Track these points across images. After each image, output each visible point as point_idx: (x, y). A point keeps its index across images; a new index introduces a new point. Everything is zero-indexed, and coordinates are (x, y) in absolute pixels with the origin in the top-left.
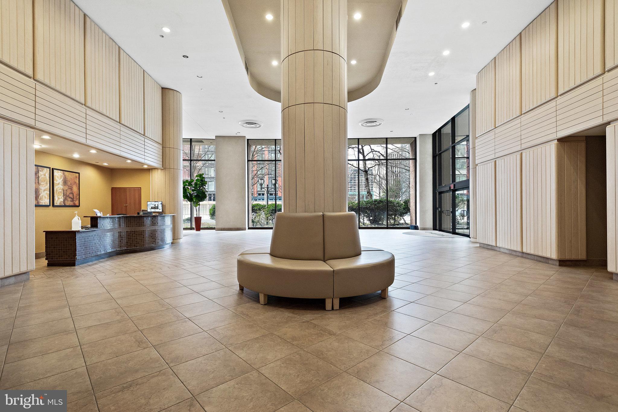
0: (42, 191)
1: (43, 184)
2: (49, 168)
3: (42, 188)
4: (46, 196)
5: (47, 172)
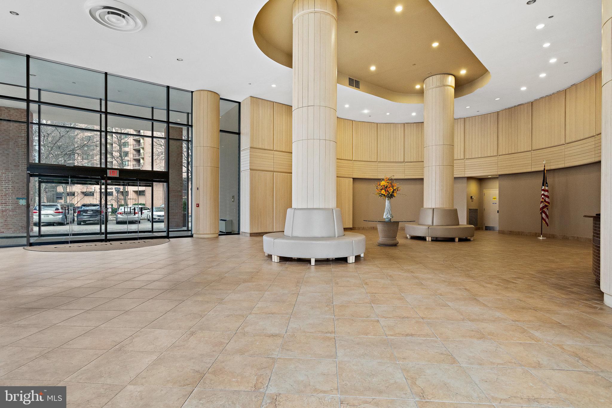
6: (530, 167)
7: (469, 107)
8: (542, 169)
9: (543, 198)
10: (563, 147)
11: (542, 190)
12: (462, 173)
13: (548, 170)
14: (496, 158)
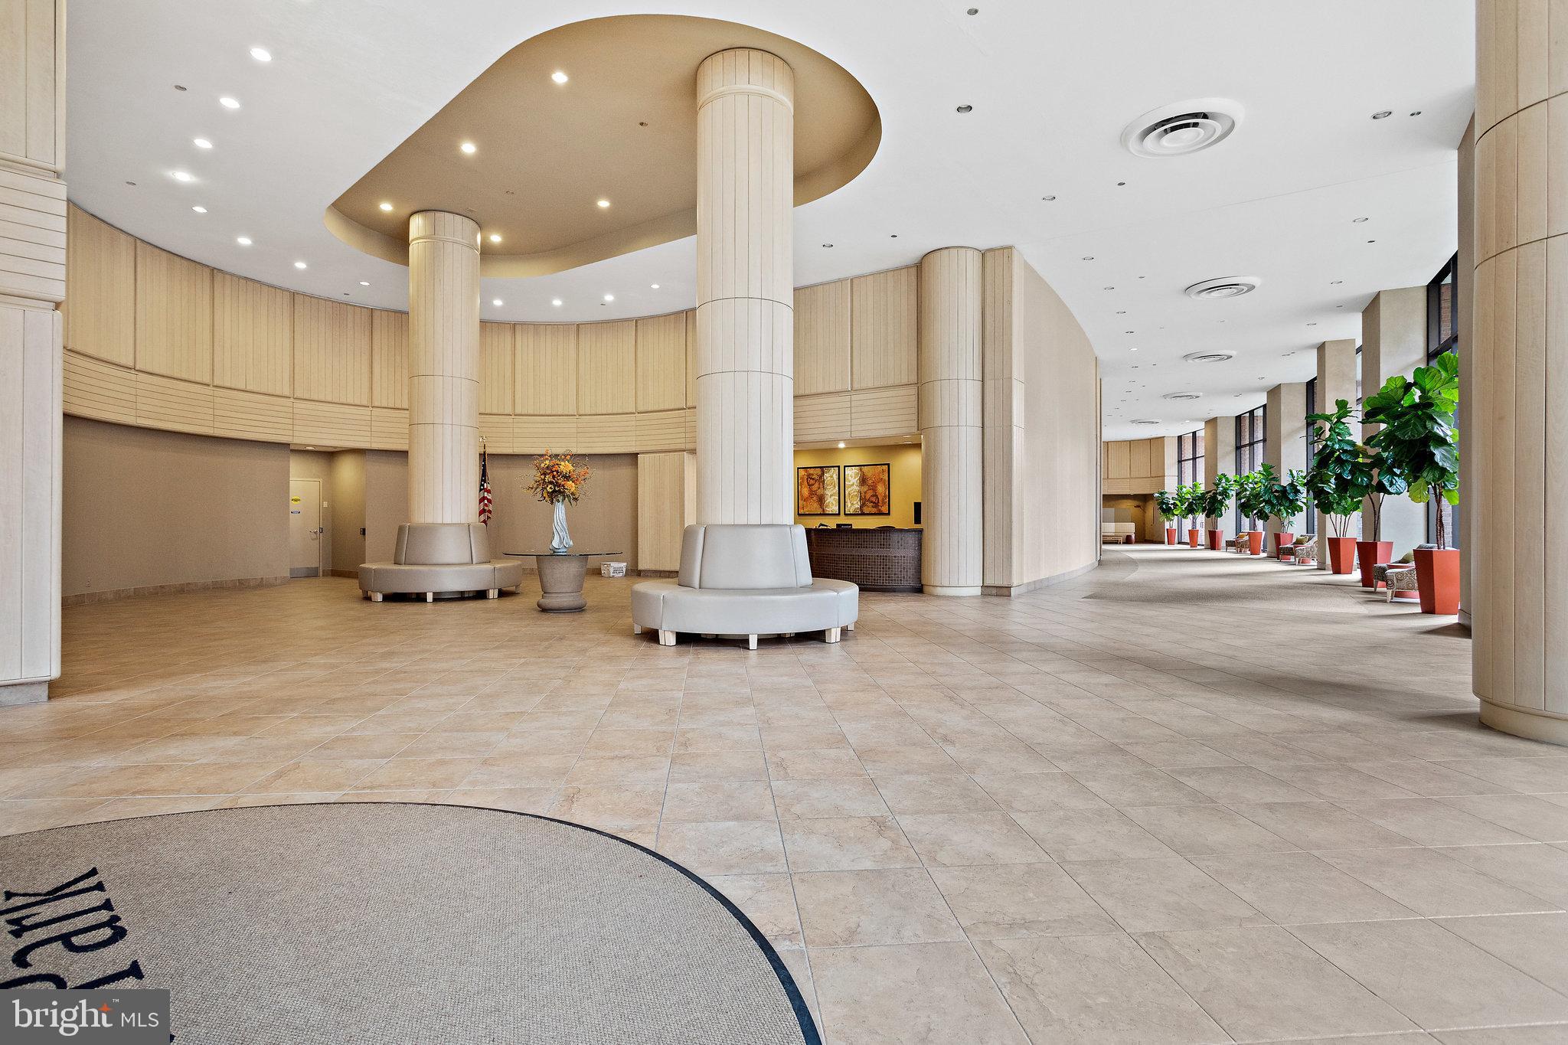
2: (839, 467)
3: (828, 493)
4: (834, 503)
5: (834, 472)
7: (367, 284)
9: (486, 505)
10: (509, 419)
12: (287, 432)
13: (490, 455)
14: (366, 411)
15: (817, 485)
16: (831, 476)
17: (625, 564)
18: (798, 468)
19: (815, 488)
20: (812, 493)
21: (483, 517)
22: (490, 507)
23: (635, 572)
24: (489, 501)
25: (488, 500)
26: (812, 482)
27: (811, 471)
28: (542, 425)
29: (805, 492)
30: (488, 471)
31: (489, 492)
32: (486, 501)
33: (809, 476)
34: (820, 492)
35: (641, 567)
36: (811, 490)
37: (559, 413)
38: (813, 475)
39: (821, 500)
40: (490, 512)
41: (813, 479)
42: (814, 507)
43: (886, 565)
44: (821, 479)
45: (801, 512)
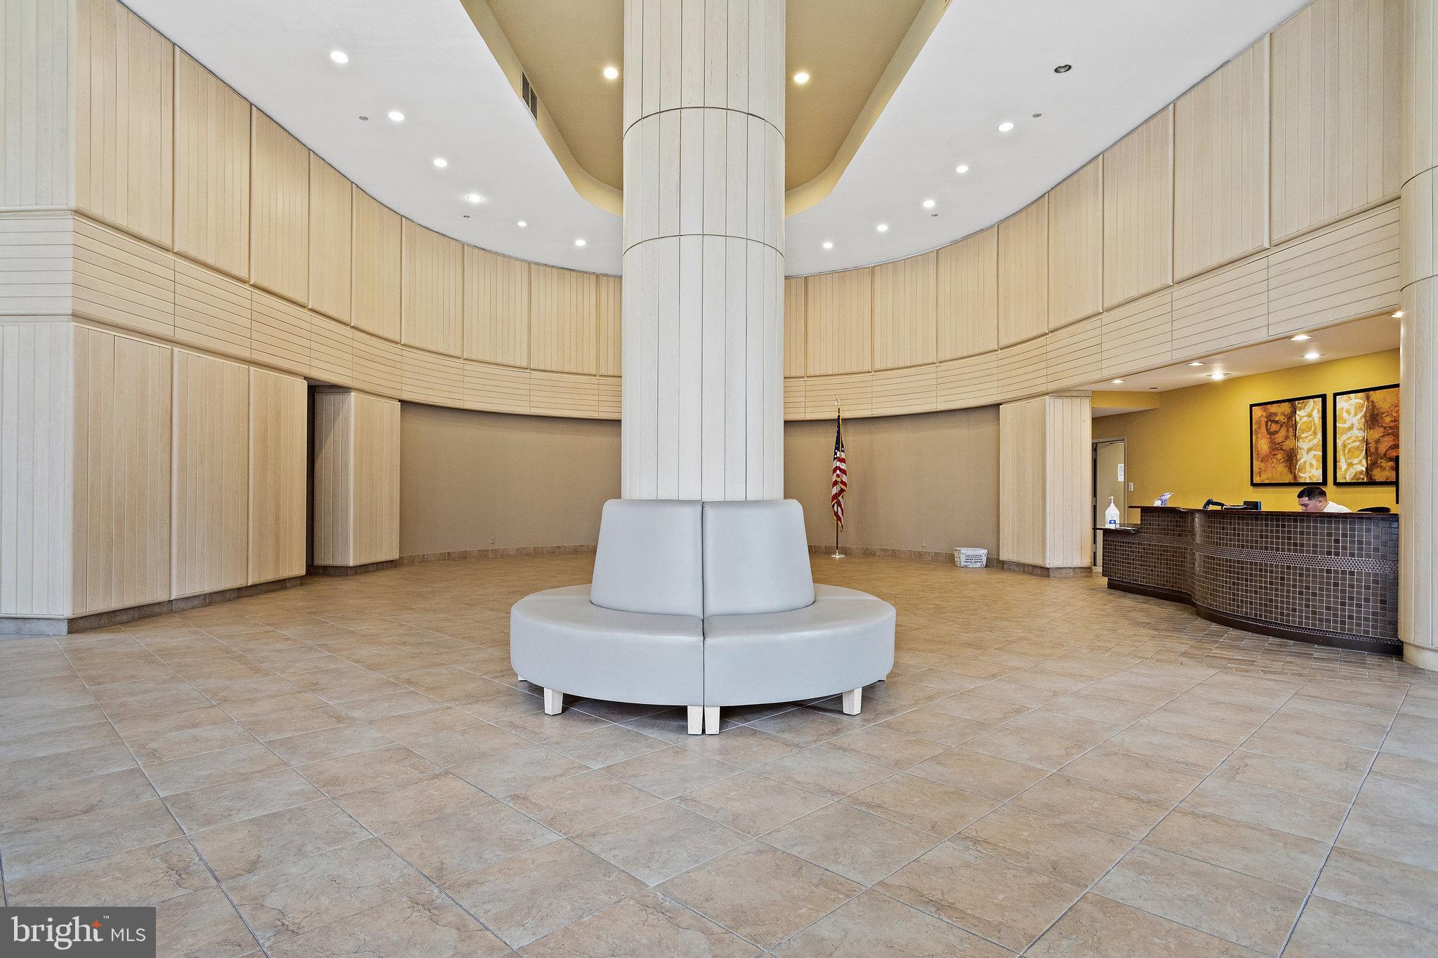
0: (1304, 452)
1: (1306, 437)
2: (1324, 397)
3: (1303, 445)
4: (1315, 463)
5: (1314, 407)
6: (803, 410)
8: (835, 416)
9: (838, 476)
10: (868, 377)
11: (835, 459)
13: (845, 420)
15: (1283, 432)
16: (1309, 414)
17: (985, 551)
18: (1251, 406)
19: (1279, 437)
20: (1275, 447)
21: (835, 490)
22: (845, 478)
23: (995, 563)
24: (844, 472)
25: (841, 470)
26: (1274, 427)
27: (1273, 408)
28: (903, 380)
29: (1263, 445)
30: (843, 438)
31: (843, 461)
32: (838, 472)
33: (1270, 419)
34: (1288, 444)
35: (1003, 557)
36: (1272, 442)
37: (919, 363)
38: (1276, 414)
39: (1291, 459)
40: (844, 483)
41: (1277, 422)
42: (1279, 472)
43: (1307, 588)
44: (1290, 422)
45: (1257, 480)
